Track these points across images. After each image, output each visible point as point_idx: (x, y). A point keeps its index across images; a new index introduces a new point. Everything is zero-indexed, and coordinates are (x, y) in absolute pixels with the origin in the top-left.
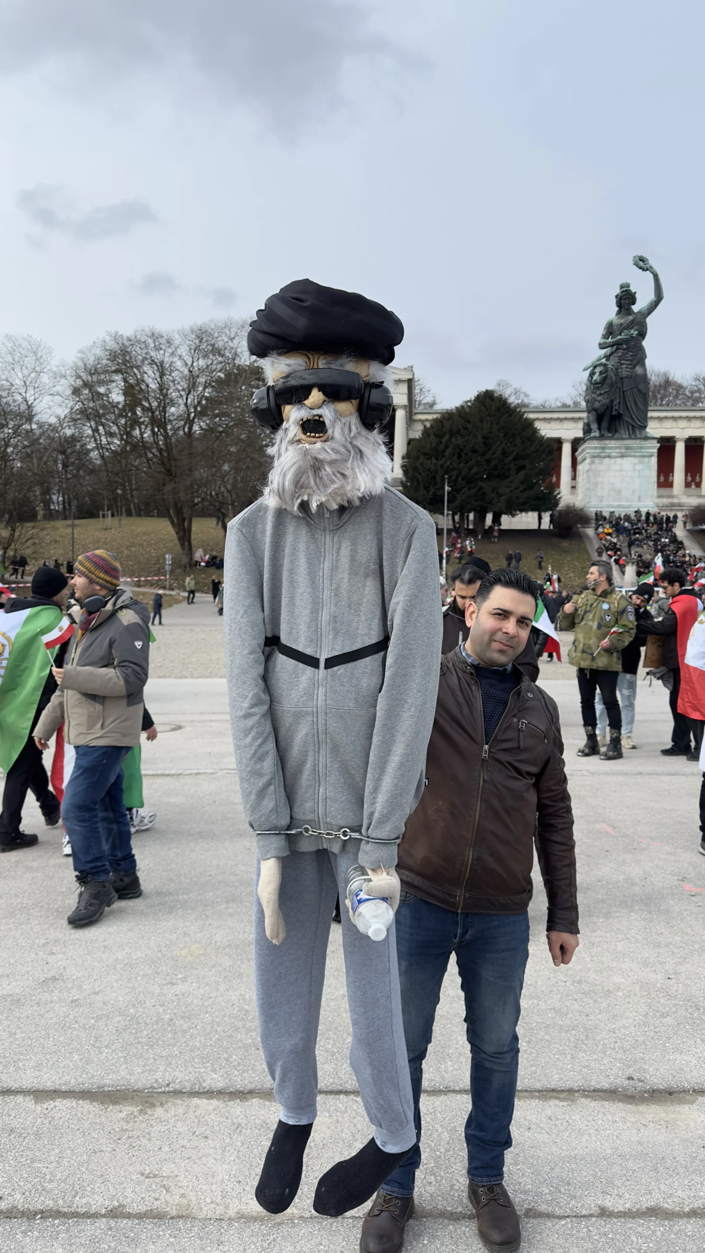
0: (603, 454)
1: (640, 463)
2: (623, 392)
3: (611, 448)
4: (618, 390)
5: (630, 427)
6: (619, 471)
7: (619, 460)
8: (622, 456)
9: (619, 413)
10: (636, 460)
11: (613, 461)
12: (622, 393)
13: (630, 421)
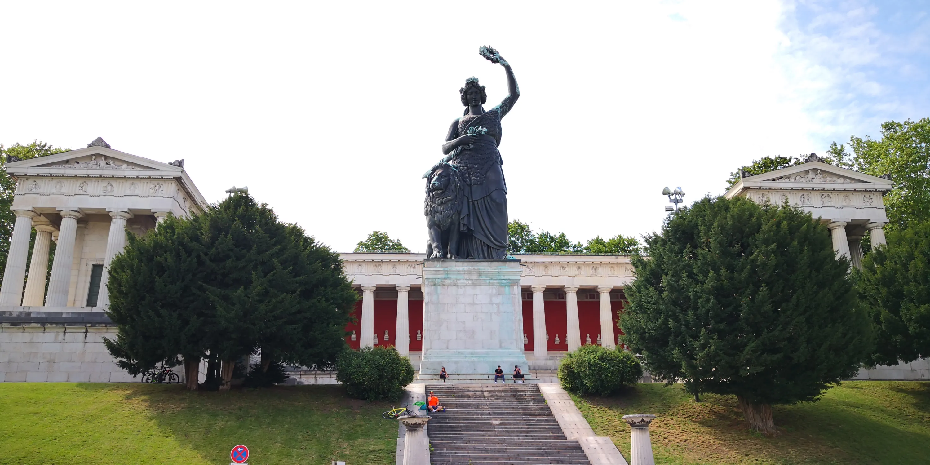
0: (447, 281)
1: (499, 294)
2: (473, 202)
4: (466, 199)
5: (485, 248)
6: (470, 304)
8: (474, 285)
9: (468, 229)
10: (494, 290)
12: (471, 203)
13: (485, 240)
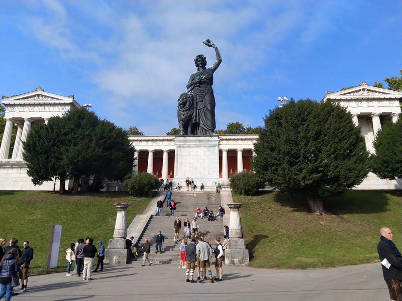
0: (185, 145)
1: (209, 151)
3: (190, 141)
4: (195, 109)
5: (204, 131)
6: (195, 155)
7: (195, 149)
8: (197, 147)
9: (196, 122)
10: (206, 149)
11: (191, 149)
13: (204, 127)
